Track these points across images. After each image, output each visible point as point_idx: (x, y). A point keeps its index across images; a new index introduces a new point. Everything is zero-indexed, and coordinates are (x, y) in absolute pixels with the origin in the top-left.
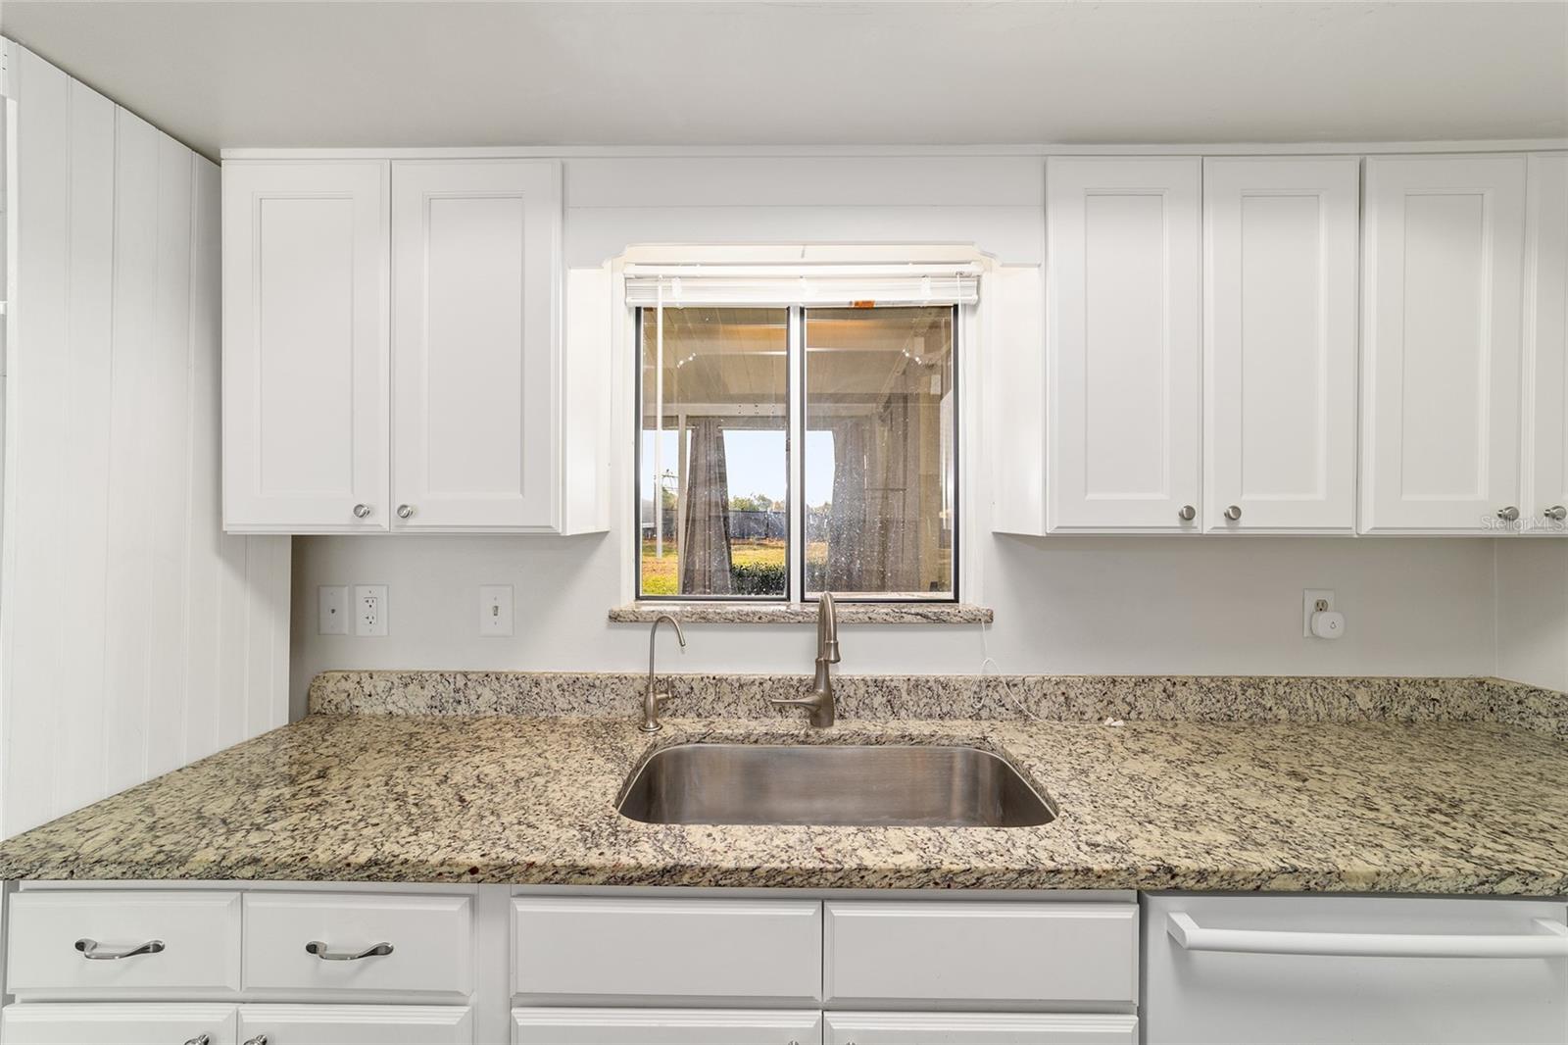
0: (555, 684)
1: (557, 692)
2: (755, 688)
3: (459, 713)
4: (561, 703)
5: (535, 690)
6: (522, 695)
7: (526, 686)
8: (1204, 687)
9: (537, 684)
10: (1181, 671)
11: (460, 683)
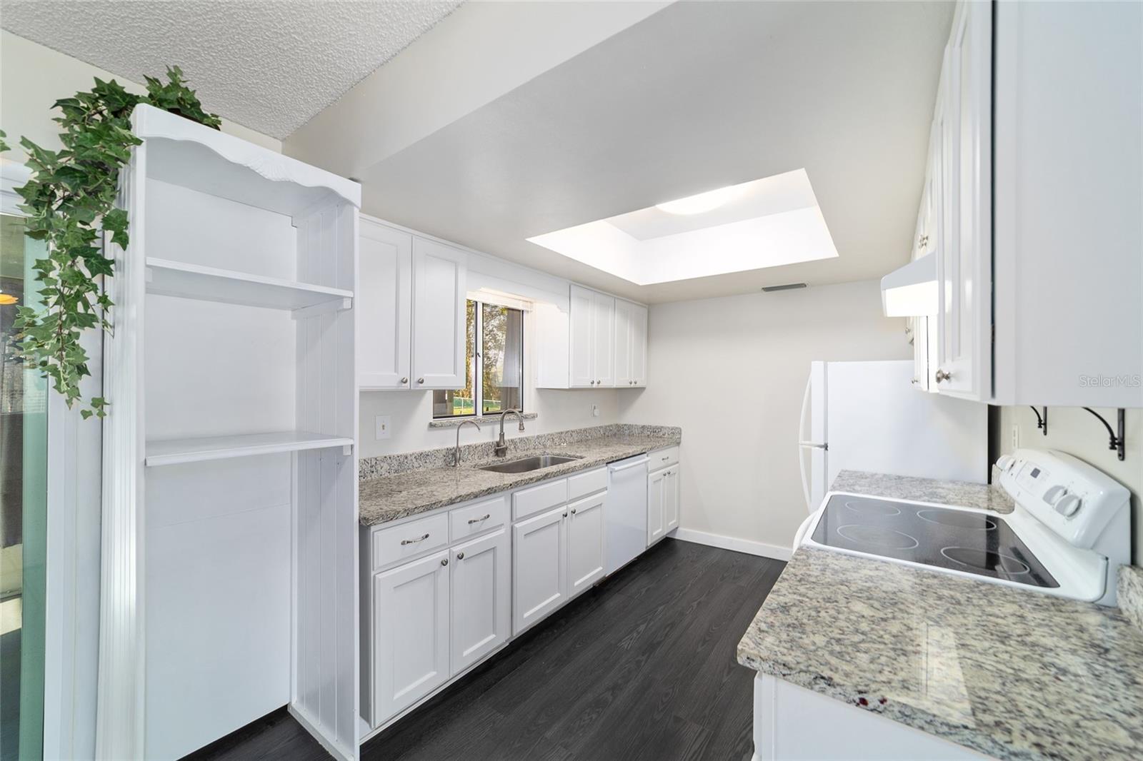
0: (413, 457)
1: (414, 460)
2: (480, 448)
3: (373, 477)
4: (416, 465)
5: (406, 461)
6: (400, 464)
7: (402, 460)
8: (579, 432)
9: (406, 458)
10: (573, 429)
11: (373, 463)
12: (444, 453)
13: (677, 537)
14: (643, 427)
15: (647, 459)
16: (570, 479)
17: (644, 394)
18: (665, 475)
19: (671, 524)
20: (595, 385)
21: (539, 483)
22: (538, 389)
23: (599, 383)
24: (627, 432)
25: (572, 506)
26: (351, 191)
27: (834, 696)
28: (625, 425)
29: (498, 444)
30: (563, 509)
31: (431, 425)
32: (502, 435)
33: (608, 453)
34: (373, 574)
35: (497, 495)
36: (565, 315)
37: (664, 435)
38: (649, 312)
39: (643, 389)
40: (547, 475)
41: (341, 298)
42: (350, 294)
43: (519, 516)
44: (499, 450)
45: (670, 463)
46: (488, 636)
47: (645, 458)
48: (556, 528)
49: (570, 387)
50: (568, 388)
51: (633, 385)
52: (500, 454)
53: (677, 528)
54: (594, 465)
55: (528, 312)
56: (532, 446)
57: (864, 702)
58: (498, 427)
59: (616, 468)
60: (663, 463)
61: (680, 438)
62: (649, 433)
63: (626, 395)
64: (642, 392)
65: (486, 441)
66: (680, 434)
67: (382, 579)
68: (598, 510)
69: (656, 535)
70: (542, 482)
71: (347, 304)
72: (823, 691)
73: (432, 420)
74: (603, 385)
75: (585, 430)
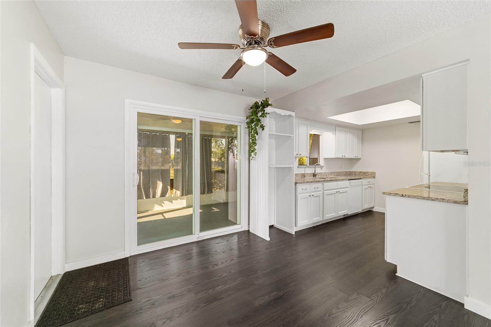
2: (310, 174)
12: (301, 174)
13: (374, 210)
14: (360, 172)
15: (362, 181)
16: (338, 182)
17: (361, 160)
18: (369, 187)
19: (371, 205)
20: (343, 157)
21: (330, 182)
22: (324, 158)
23: (345, 156)
24: (354, 174)
25: (338, 190)
26: (293, 114)
27: (398, 196)
28: (353, 171)
29: (314, 173)
30: (336, 190)
31: (298, 167)
32: (315, 171)
33: (349, 178)
34: (297, 194)
35: (320, 182)
36: (334, 136)
37: (369, 175)
38: (362, 132)
39: (360, 159)
40: (332, 180)
41: (291, 136)
42: (293, 135)
43: (325, 189)
44: (314, 175)
45: (371, 183)
46: (318, 217)
47: (361, 180)
48: (334, 195)
49: (336, 157)
50: (334, 157)
51: (356, 157)
52: (315, 176)
53: (374, 207)
54: (345, 180)
55: (321, 135)
56: (323, 175)
57: (403, 196)
58: (314, 169)
59: (352, 182)
60: (368, 183)
61: (375, 176)
62: (362, 174)
63: (354, 161)
64: (360, 160)
65: (310, 172)
66: (375, 174)
67: (299, 196)
68: (346, 193)
69: (366, 207)
70: (331, 181)
71: (292, 138)
72: (396, 196)
73: (298, 165)
74: (346, 157)
75: (339, 172)
